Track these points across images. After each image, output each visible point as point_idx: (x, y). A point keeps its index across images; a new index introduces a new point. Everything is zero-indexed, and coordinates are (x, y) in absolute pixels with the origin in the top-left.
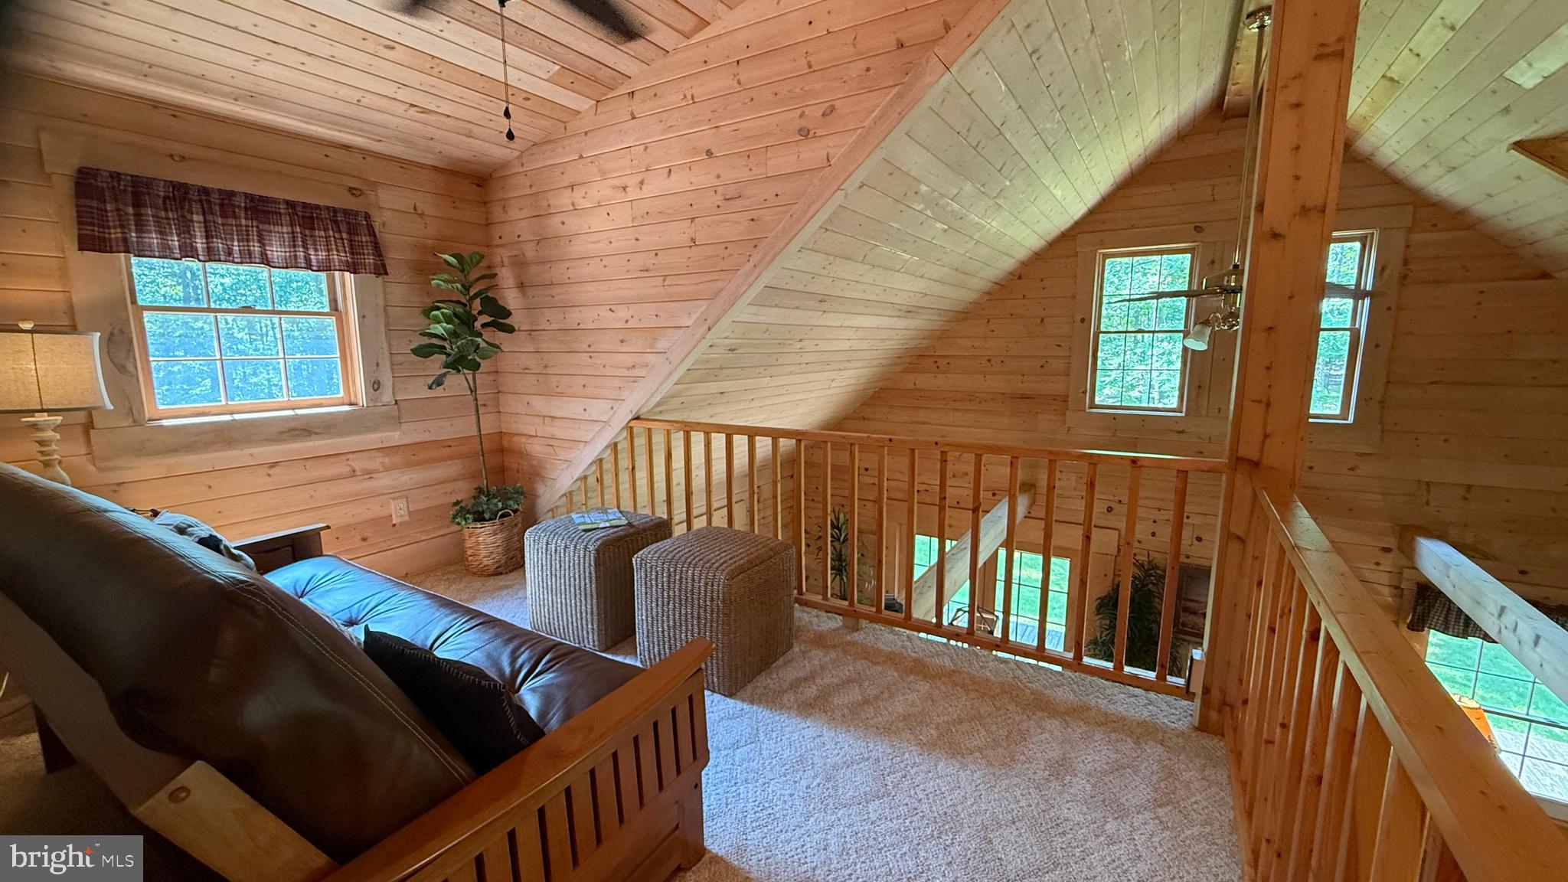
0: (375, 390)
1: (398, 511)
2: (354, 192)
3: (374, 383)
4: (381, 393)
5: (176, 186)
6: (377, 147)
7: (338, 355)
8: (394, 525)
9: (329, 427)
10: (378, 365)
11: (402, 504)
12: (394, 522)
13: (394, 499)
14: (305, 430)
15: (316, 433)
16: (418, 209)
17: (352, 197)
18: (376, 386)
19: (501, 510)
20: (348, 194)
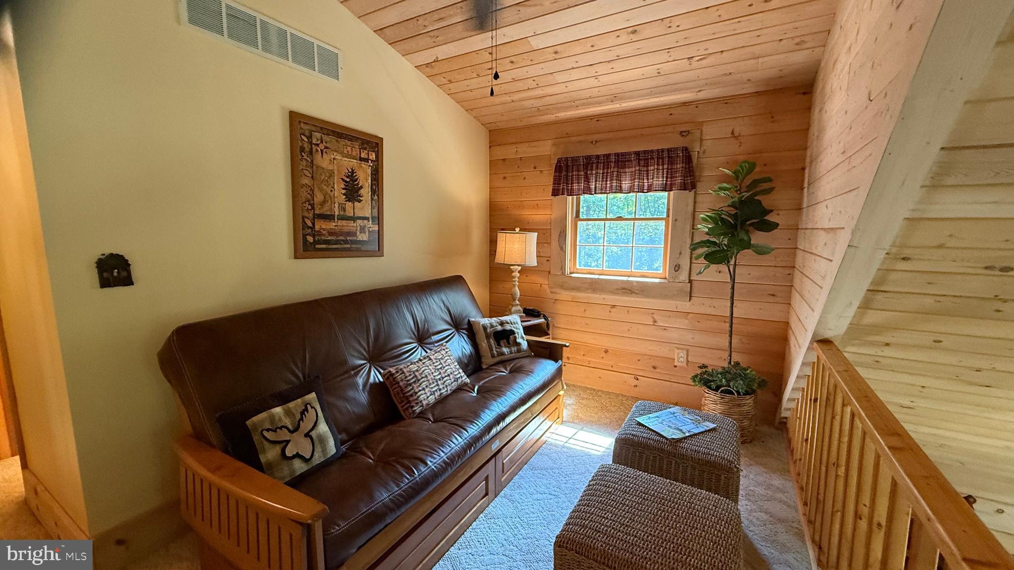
0: (676, 271)
1: (679, 357)
2: (684, 134)
3: (676, 266)
4: (679, 274)
5: (588, 158)
6: (702, 95)
7: (663, 246)
8: (675, 366)
9: (643, 291)
10: (680, 254)
11: (683, 354)
12: (676, 364)
13: (678, 348)
14: (630, 290)
15: (635, 293)
16: (735, 132)
17: (682, 138)
18: (677, 269)
19: (724, 386)
20: (679, 136)
